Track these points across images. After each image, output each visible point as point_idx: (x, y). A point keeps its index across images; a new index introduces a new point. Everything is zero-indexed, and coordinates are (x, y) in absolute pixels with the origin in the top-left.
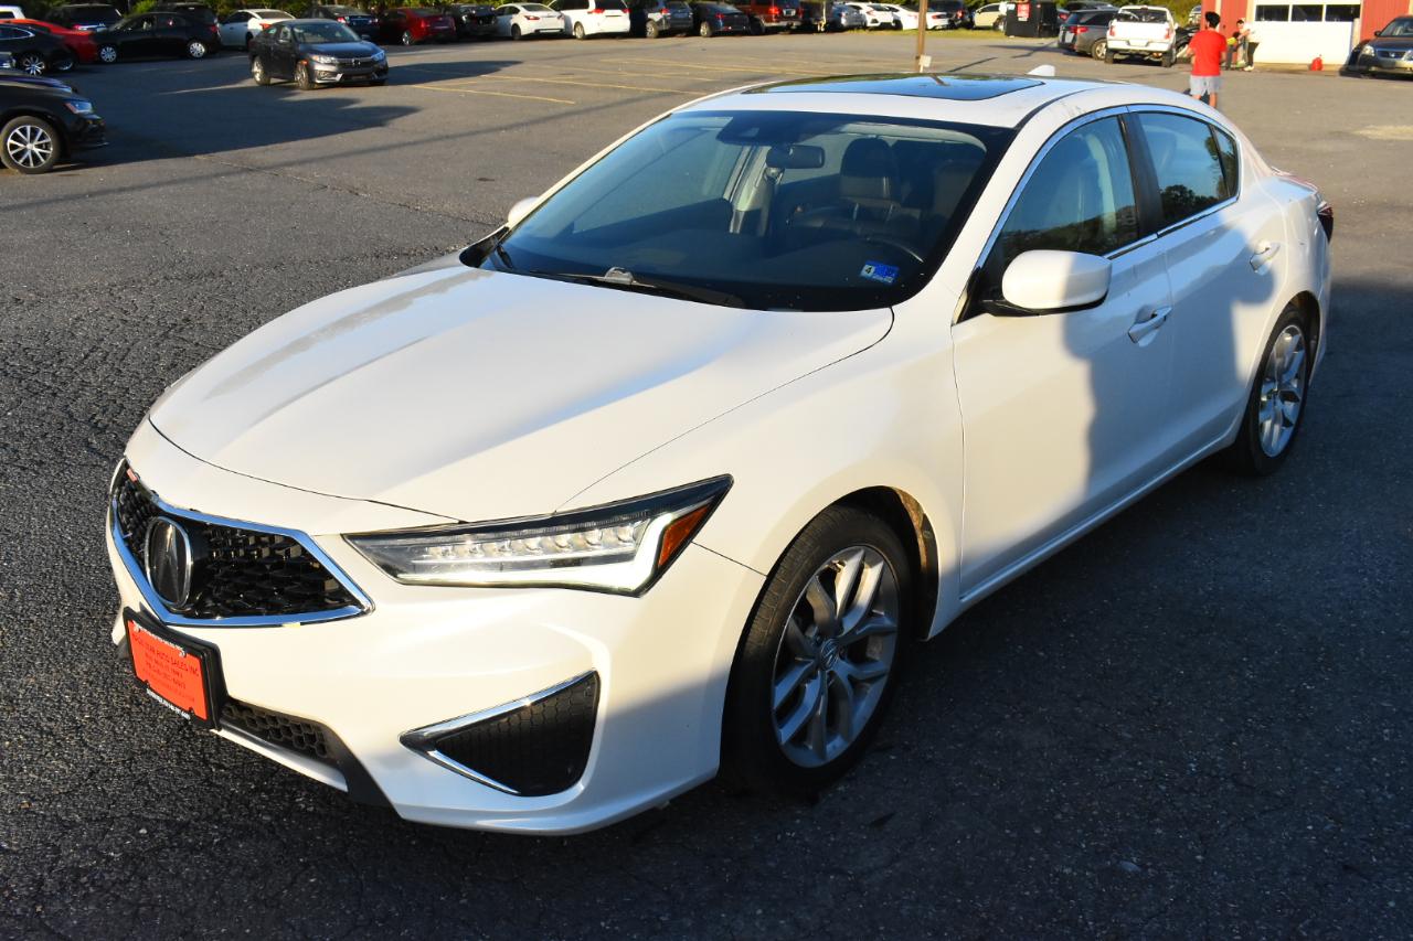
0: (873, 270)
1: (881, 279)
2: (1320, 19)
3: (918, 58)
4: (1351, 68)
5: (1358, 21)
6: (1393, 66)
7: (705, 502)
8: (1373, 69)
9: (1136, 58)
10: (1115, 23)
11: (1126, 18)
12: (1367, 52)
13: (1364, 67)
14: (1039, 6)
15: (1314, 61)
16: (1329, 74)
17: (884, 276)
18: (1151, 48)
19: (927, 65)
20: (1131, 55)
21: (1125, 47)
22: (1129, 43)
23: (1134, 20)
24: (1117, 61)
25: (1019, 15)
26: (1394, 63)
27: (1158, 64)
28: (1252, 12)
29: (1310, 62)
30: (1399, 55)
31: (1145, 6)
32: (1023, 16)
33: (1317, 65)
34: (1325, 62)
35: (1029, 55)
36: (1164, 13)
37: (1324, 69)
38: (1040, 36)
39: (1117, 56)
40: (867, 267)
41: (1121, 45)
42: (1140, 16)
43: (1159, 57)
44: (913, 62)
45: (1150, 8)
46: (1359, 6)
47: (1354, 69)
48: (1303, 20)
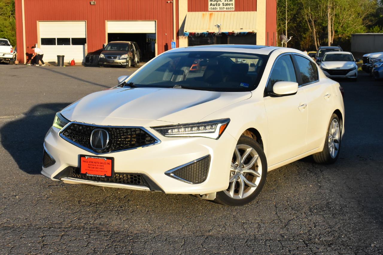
0: (243, 85)
1: (245, 86)
2: (69, 44)
4: (87, 64)
5: (86, 45)
7: (226, 123)
8: (105, 63)
12: (102, 57)
13: (101, 63)
15: (72, 61)
16: (79, 66)
17: (246, 86)
26: (113, 61)
28: (40, 41)
30: (115, 58)
34: (76, 62)
37: (76, 64)
40: (241, 84)
46: (85, 39)
47: (89, 63)
48: (62, 44)
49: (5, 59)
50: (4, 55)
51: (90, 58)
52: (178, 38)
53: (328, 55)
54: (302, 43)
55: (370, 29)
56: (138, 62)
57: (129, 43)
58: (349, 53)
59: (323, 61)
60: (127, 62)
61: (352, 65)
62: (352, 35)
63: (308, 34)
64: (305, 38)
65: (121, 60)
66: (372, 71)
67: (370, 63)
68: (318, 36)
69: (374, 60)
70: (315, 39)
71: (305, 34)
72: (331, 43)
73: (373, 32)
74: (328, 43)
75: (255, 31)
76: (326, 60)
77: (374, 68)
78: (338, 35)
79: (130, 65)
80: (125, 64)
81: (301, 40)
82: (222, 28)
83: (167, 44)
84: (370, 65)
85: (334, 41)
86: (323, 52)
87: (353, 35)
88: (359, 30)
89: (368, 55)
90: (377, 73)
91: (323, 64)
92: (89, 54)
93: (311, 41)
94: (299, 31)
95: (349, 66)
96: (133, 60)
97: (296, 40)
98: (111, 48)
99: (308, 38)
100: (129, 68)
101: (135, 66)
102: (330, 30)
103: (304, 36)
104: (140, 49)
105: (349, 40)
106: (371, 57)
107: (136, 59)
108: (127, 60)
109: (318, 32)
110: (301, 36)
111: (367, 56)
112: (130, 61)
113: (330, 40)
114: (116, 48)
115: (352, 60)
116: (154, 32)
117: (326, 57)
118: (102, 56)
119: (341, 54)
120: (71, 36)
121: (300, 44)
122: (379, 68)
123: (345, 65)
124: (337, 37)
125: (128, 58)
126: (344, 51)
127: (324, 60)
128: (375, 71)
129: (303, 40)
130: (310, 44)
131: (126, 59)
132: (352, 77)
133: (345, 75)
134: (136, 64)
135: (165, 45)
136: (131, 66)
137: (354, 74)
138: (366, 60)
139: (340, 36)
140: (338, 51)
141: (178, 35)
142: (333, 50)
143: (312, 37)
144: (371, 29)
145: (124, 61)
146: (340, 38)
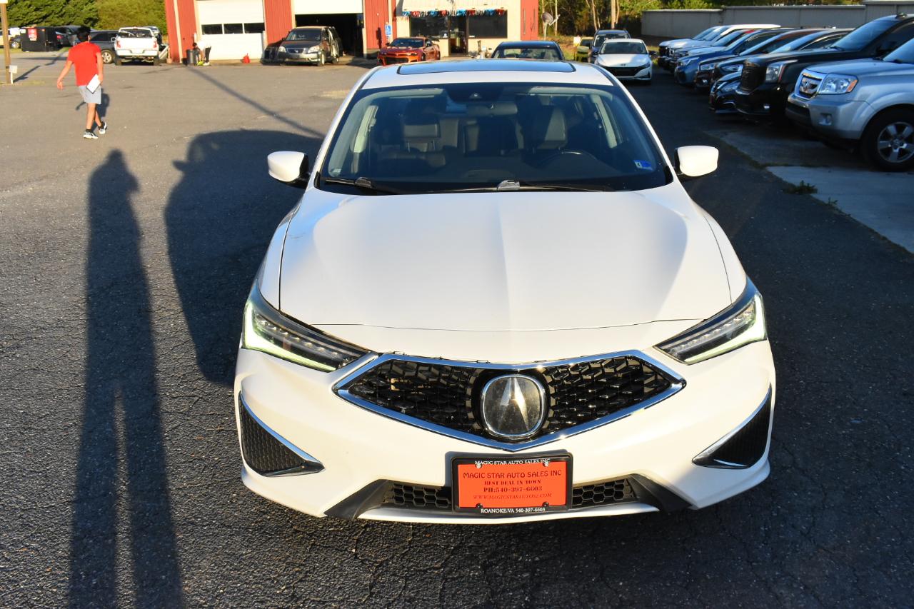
2: (242, 32)
3: (7, 67)
4: (267, 60)
5: (265, 33)
6: (298, 58)
8: (287, 60)
9: (136, 61)
10: (119, 38)
11: (126, 35)
13: (282, 60)
14: (43, 30)
15: (245, 58)
16: (254, 64)
18: (146, 54)
19: (16, 72)
20: (133, 59)
21: (129, 54)
22: (131, 52)
23: (131, 36)
24: (123, 64)
25: (30, 36)
26: (299, 56)
27: (152, 64)
28: (200, 30)
29: (242, 58)
30: (301, 51)
31: (135, 28)
32: (33, 36)
33: (246, 60)
34: (250, 58)
35: (53, 63)
36: (148, 32)
37: (251, 61)
38: (48, 51)
39: (124, 61)
41: (127, 53)
42: (135, 34)
43: (151, 60)
44: (5, 71)
45: (139, 28)
46: (264, 24)
47: (270, 60)
48: (232, 33)
49: (146, 57)
50: (143, 52)
51: (271, 52)
52: (394, 20)
53: (608, 44)
54: (577, 23)
55: (667, 4)
56: (337, 56)
57: (323, 28)
58: (639, 41)
59: (601, 54)
60: (319, 57)
61: (643, 60)
62: (643, 12)
63: (585, 11)
64: (581, 16)
65: (310, 54)
66: (676, 70)
67: (671, 56)
68: (598, 14)
69: (676, 51)
70: (594, 17)
71: (581, 11)
72: (615, 23)
73: (670, 8)
74: (610, 23)
75: (505, 9)
76: (605, 53)
77: (678, 67)
78: (625, 12)
79: (323, 62)
80: (316, 60)
81: (576, 18)
82: (457, 4)
83: (379, 29)
84: (670, 58)
85: (620, 19)
86: (602, 39)
87: (645, 13)
88: (653, 5)
89: (667, 43)
90: (682, 75)
91: (601, 59)
92: (270, 45)
93: (589, 21)
94: (573, 8)
95: (639, 61)
96: (328, 54)
97: (569, 20)
98: (298, 37)
99: (585, 17)
100: (323, 65)
101: (333, 62)
102: (614, 5)
103: (580, 13)
104: (340, 37)
105: (639, 19)
106: (673, 47)
107: (334, 53)
108: (318, 55)
109: (598, 8)
110: (575, 14)
111: (665, 45)
112: (323, 56)
113: (614, 19)
114: (304, 36)
115: (644, 52)
116: (361, 12)
117: (605, 48)
118: (282, 49)
119: (628, 43)
120: (243, 20)
121: (574, 25)
122: (685, 67)
123: (634, 60)
124: (623, 14)
125: (320, 51)
126: (633, 37)
127: (602, 52)
128: (680, 71)
129: (579, 19)
130: (588, 24)
131: (317, 53)
132: (644, 79)
133: (634, 75)
134: (334, 59)
135: (377, 29)
136: (325, 62)
137: (646, 74)
138: (664, 51)
139: (627, 14)
140: (623, 37)
141: (395, 14)
142: (617, 36)
143: (590, 15)
144: (669, 3)
145: (315, 55)
146: (626, 17)
